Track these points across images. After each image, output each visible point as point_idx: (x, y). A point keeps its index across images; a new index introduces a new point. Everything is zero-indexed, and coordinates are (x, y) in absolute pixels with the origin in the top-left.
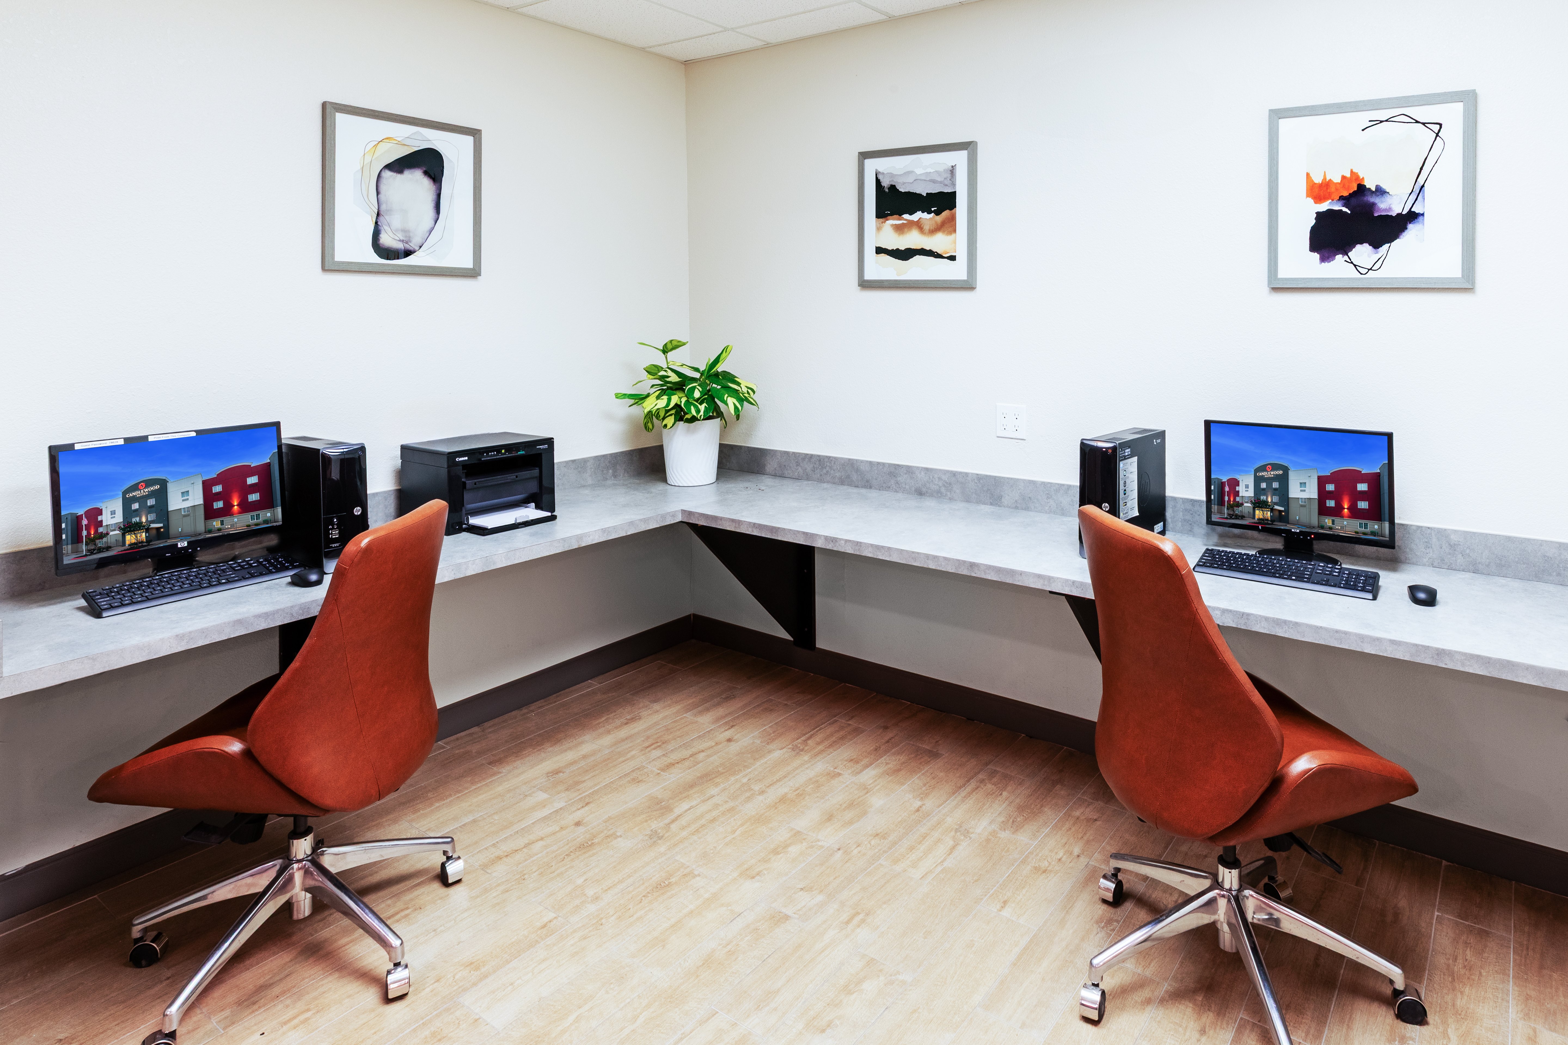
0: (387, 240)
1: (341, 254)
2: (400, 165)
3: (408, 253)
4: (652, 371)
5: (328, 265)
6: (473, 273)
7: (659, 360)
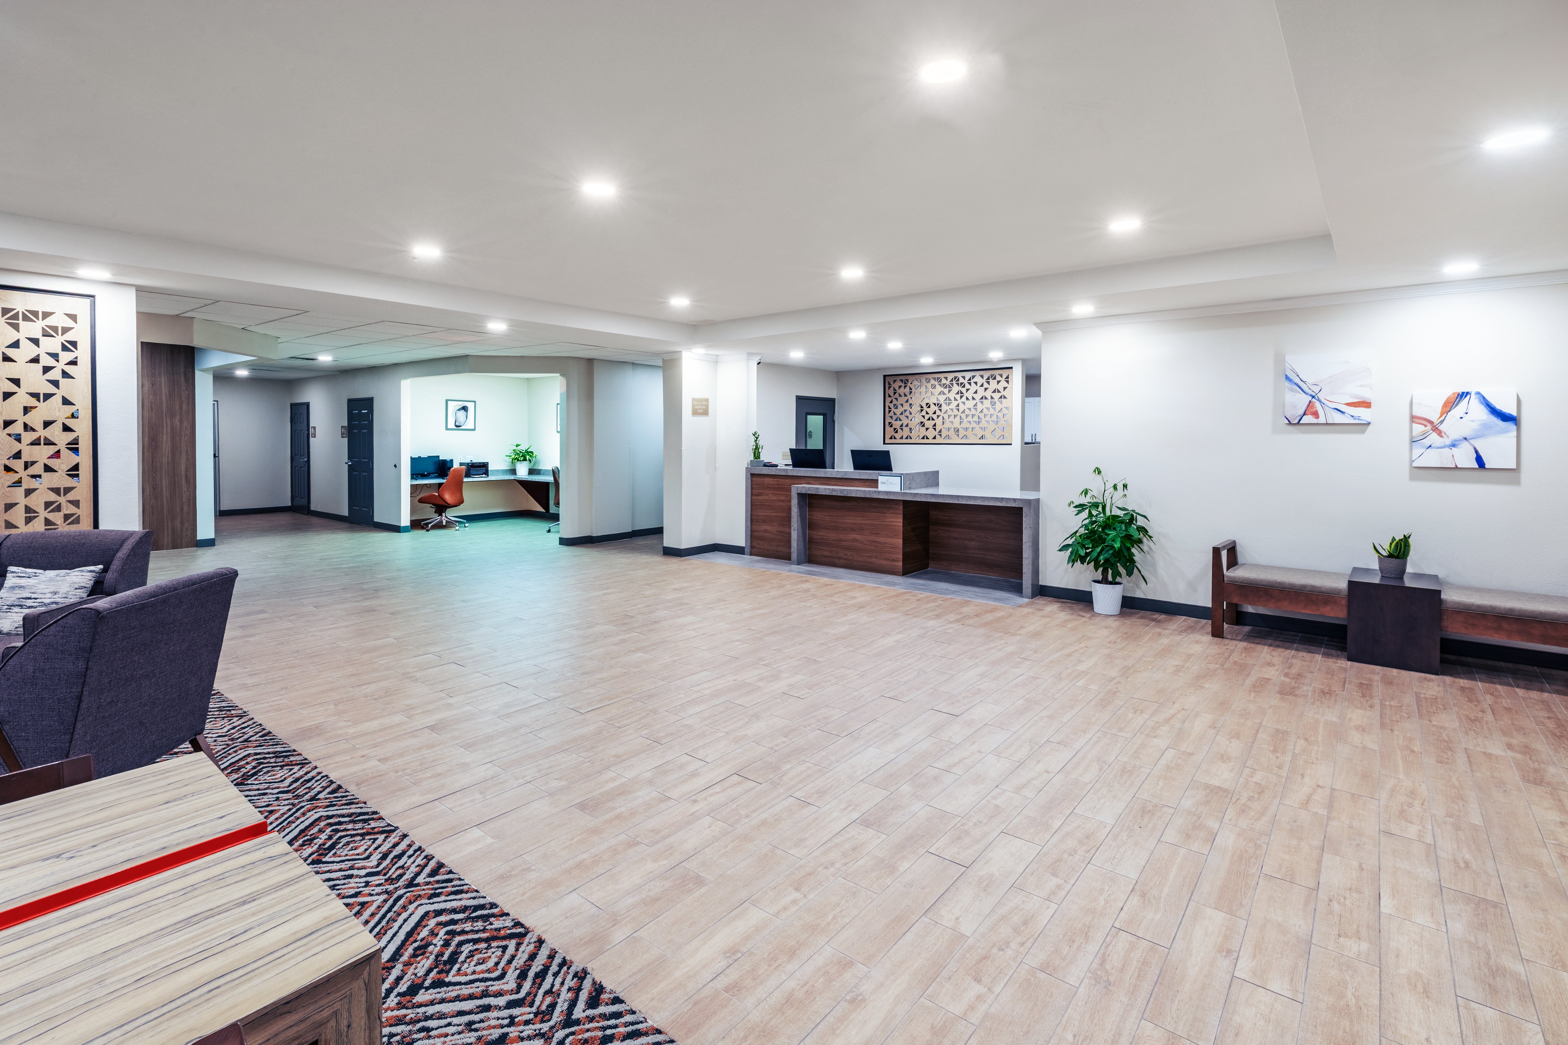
0: (457, 424)
1: (449, 427)
2: (459, 410)
3: (460, 426)
4: (514, 450)
5: (447, 429)
6: (474, 430)
7: (515, 448)
